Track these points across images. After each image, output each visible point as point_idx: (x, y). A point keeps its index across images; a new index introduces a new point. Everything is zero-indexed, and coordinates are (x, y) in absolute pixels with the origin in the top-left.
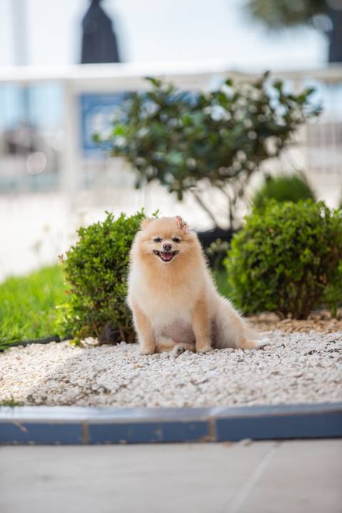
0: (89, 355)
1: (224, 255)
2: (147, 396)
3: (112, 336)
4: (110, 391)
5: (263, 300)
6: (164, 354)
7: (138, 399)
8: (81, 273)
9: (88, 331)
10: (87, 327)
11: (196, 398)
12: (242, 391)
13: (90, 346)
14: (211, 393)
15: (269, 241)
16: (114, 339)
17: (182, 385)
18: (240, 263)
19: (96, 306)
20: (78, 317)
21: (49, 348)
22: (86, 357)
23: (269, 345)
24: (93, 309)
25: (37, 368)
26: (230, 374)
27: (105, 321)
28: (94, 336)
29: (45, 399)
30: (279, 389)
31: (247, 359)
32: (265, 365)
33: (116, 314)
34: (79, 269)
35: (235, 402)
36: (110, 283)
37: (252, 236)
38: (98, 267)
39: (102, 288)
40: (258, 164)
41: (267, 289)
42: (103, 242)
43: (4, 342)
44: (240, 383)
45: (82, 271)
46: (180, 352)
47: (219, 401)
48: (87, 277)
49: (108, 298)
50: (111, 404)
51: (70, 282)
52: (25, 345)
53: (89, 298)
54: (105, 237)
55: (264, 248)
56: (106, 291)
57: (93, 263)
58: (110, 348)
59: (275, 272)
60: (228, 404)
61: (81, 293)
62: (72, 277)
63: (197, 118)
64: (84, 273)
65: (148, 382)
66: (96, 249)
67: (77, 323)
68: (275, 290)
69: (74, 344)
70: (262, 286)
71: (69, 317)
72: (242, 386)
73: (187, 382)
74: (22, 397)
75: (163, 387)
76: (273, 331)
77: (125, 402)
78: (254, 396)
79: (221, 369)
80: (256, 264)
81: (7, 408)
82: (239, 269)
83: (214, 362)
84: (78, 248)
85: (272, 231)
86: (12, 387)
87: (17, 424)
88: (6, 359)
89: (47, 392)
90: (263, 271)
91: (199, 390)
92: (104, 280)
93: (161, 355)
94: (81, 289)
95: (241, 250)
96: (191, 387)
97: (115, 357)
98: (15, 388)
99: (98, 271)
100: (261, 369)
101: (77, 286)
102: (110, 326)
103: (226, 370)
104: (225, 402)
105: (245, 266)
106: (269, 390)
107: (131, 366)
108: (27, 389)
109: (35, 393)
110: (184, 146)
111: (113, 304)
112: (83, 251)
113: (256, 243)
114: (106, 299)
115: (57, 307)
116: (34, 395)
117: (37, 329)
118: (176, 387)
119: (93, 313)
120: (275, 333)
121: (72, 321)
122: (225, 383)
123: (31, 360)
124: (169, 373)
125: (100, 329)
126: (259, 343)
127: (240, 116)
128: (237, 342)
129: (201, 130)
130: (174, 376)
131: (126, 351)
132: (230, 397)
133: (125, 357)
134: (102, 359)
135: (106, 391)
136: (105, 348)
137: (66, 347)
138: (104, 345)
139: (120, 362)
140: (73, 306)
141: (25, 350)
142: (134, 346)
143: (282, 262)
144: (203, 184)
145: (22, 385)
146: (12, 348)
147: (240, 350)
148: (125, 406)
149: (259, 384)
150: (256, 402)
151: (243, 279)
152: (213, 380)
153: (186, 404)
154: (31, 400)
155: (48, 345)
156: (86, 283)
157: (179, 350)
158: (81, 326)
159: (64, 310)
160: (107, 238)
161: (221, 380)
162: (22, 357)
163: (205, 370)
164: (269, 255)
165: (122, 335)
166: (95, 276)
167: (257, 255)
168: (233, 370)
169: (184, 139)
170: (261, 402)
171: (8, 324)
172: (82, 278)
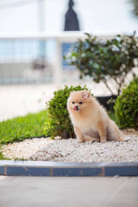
0: (57, 142)
1: (114, 104)
2: (78, 158)
3: (66, 135)
4: (63, 156)
5: (129, 123)
6: (87, 143)
7: (74, 159)
8: (54, 110)
9: (56, 133)
10: (57, 132)
11: (98, 159)
12: (116, 157)
13: (57, 139)
14: (104, 157)
15: (132, 99)
16: (67, 137)
17: (92, 154)
18: (120, 107)
19: (60, 123)
20: (53, 128)
21: (41, 140)
22: (56, 143)
23: (130, 140)
24: (59, 124)
25: (35, 147)
26: (113, 150)
27: (64, 129)
28: (60, 135)
29: (37, 158)
30: (132, 156)
31: (121, 145)
32: (127, 147)
33: (68, 126)
34: (54, 108)
35: (113, 161)
36: (66, 114)
37: (125, 96)
38: (61, 107)
39: (63, 116)
40: (130, 70)
41: (131, 118)
42: (63, 97)
43: (23, 137)
44: (116, 153)
45: (55, 109)
46: (93, 142)
47: (107, 160)
48: (57, 111)
49: (65, 120)
50: (63, 161)
51: (50, 113)
52: (31, 138)
53: (58, 120)
54: (64, 95)
55: (129, 101)
56: (64, 117)
57: (59, 106)
58: (65, 140)
59: (134, 111)
60: (110, 161)
61: (54, 118)
62: (51, 111)
63: (105, 50)
64: (56, 110)
65: (79, 153)
66: (61, 100)
67: (53, 130)
68: (134, 119)
69: (51, 138)
70: (129, 117)
71: (49, 127)
72: (116, 155)
73: (95, 153)
74: (28, 158)
75: (85, 155)
76: (133, 135)
77: (69, 160)
78: (122, 159)
79: (109, 149)
80: (126, 108)
81: (21, 161)
82: (119, 110)
83: (106, 146)
84: (53, 99)
85: (133, 94)
86: (24, 154)
87: (24, 167)
88: (23, 144)
89: (38, 156)
90: (129, 111)
91: (99, 156)
92: (63, 113)
93: (86, 143)
94: (54, 116)
95: (120, 102)
96: (96, 155)
97: (67, 144)
98: (26, 154)
99: (61, 109)
100: (125, 149)
101: (53, 115)
102: (66, 132)
103: (111, 149)
104: (109, 161)
105: (122, 109)
106: (128, 157)
107: (73, 147)
108: (30, 155)
109: (33, 156)
110: (99, 61)
111: (67, 122)
112: (55, 101)
113: (126, 100)
114: (64, 121)
115: (45, 123)
116: (32, 157)
117: (37, 132)
118: (90, 155)
119: (59, 126)
120: (133, 136)
121: (51, 129)
122: (110, 154)
123: (33, 144)
124: (88, 150)
125: (62, 133)
126: (126, 139)
127: (123, 49)
128: (117, 139)
129: (107, 55)
130: (90, 151)
131: (72, 141)
132: (111, 159)
133: (71, 144)
134: (62, 144)
135: (61, 156)
136: (63, 140)
137: (48, 139)
138: (63, 139)
139: (69, 145)
140: (51, 123)
141: (31, 140)
142: (75, 139)
143: (137, 107)
144: (107, 77)
145: (28, 153)
146: (26, 140)
147: (118, 142)
148: (69, 162)
149: (124, 154)
150: (122, 161)
151: (121, 114)
152: (105, 153)
153: (93, 161)
154: (31, 159)
155: (41, 139)
156: (56, 114)
157: (93, 141)
158: (54, 131)
159: (47, 124)
160: (65, 96)
161: (109, 152)
162: (29, 143)
163: (103, 149)
164: (132, 104)
165: (71, 135)
166: (60, 111)
167: (127, 104)
168: (114, 149)
169: (100, 58)
170: (124, 161)
171: (25, 130)
172: (55, 112)
